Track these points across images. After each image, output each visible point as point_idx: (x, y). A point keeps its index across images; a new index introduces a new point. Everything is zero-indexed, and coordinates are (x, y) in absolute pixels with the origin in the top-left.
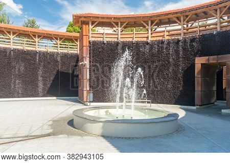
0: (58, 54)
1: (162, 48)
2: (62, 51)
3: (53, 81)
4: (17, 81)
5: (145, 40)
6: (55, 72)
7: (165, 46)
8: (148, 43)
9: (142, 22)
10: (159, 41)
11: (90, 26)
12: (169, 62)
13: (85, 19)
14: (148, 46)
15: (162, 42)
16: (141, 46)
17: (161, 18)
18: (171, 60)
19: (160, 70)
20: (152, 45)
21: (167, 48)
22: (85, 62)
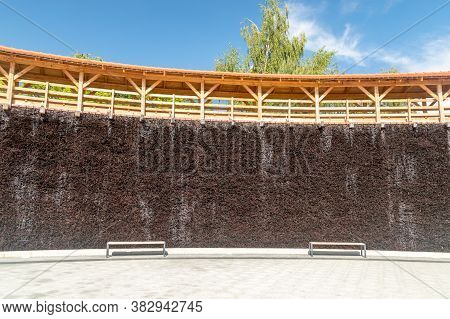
4: (402, 206)
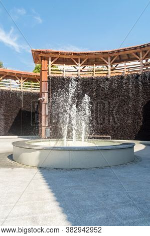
0: (20, 93)
1: (122, 83)
2: (25, 90)
3: (15, 120)
5: (105, 75)
6: (17, 111)
7: (125, 82)
8: (107, 79)
9: (102, 58)
10: (119, 76)
11: (50, 61)
12: (129, 97)
13: (44, 55)
14: (107, 82)
15: (122, 77)
16: (101, 82)
17: (120, 54)
18: (131, 95)
19: (120, 106)
20: (111, 81)
21: (126, 83)
22: (44, 98)
